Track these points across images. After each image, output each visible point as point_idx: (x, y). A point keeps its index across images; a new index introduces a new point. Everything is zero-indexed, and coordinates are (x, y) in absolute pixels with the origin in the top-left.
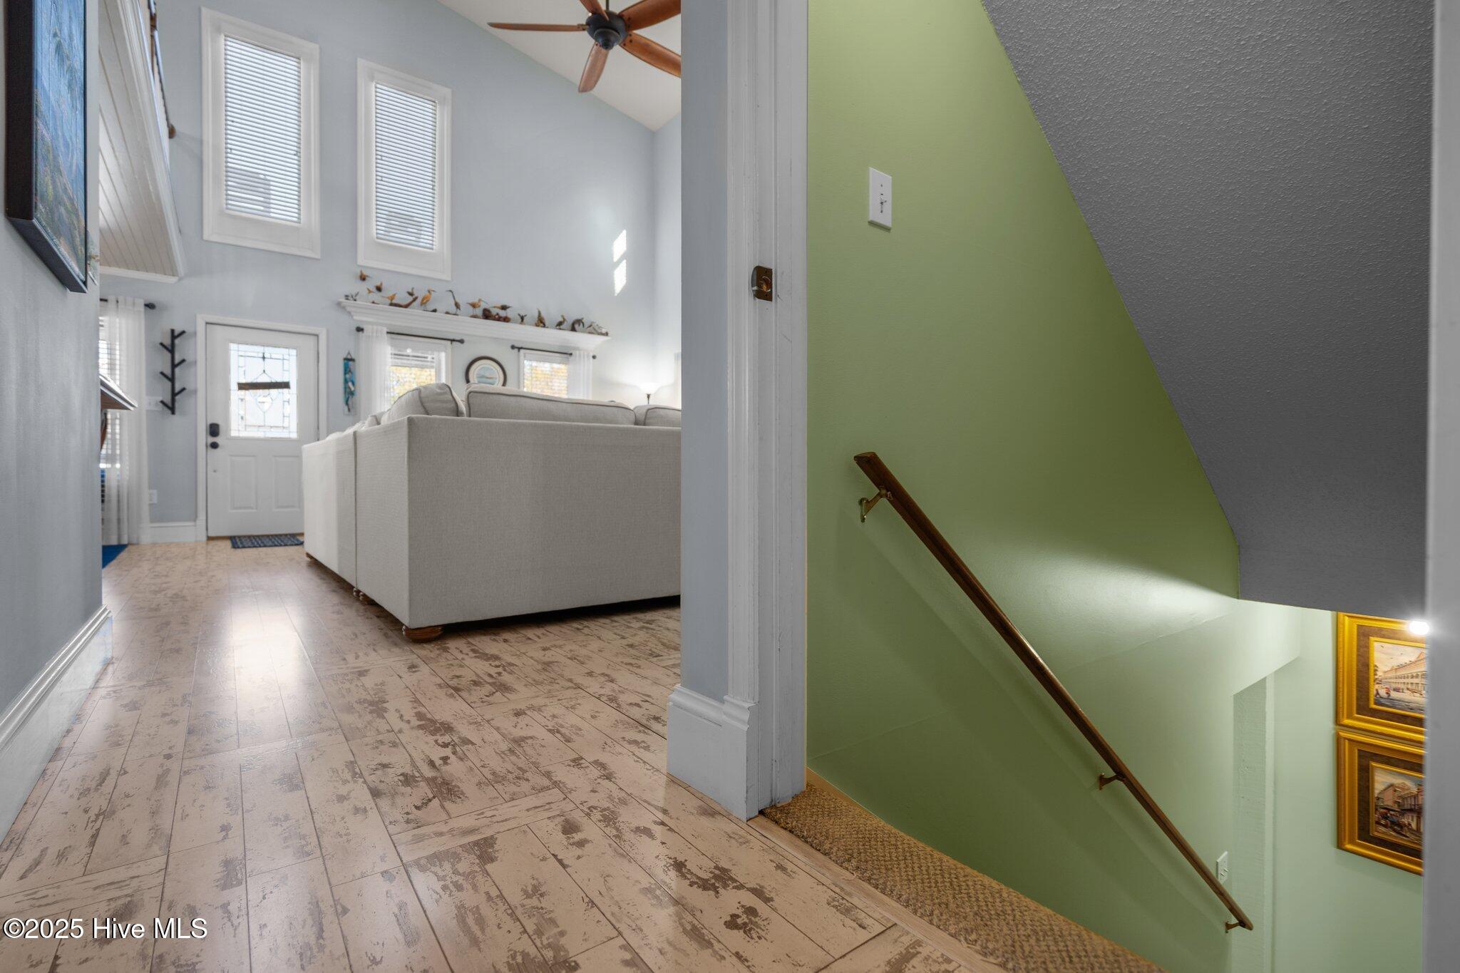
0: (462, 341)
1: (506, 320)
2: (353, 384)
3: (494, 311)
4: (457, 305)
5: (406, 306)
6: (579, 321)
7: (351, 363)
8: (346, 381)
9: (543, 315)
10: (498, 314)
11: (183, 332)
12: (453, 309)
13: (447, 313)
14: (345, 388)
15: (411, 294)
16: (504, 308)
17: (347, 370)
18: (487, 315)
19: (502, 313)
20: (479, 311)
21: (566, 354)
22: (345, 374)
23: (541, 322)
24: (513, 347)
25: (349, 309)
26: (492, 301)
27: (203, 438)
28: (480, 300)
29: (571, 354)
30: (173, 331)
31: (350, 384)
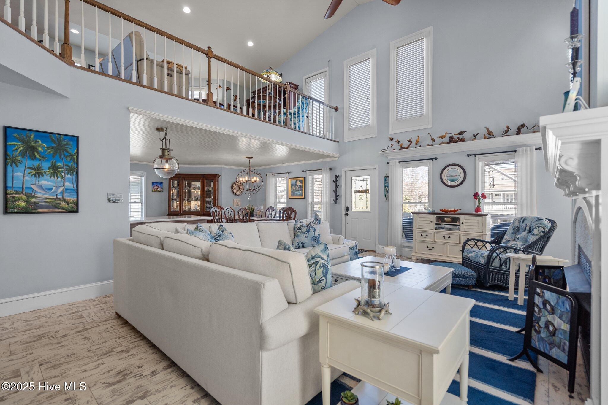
0: (436, 159)
1: (462, 140)
2: (388, 188)
3: (456, 137)
4: (433, 140)
5: (408, 148)
6: (523, 126)
7: (387, 178)
8: (385, 187)
9: (490, 130)
10: (458, 138)
11: (338, 176)
12: (430, 142)
13: (428, 145)
14: (385, 190)
15: (409, 141)
16: (460, 133)
17: (386, 182)
18: (452, 140)
19: (461, 137)
20: (447, 139)
21: (512, 151)
22: (385, 183)
23: (490, 134)
24: (468, 155)
25: (385, 155)
26: (454, 131)
27: (344, 212)
28: (446, 133)
29: (515, 151)
30: (336, 176)
31: (387, 187)
